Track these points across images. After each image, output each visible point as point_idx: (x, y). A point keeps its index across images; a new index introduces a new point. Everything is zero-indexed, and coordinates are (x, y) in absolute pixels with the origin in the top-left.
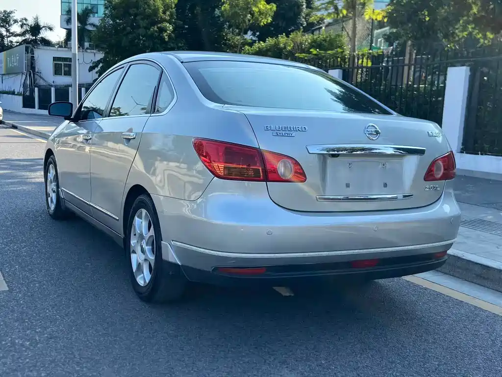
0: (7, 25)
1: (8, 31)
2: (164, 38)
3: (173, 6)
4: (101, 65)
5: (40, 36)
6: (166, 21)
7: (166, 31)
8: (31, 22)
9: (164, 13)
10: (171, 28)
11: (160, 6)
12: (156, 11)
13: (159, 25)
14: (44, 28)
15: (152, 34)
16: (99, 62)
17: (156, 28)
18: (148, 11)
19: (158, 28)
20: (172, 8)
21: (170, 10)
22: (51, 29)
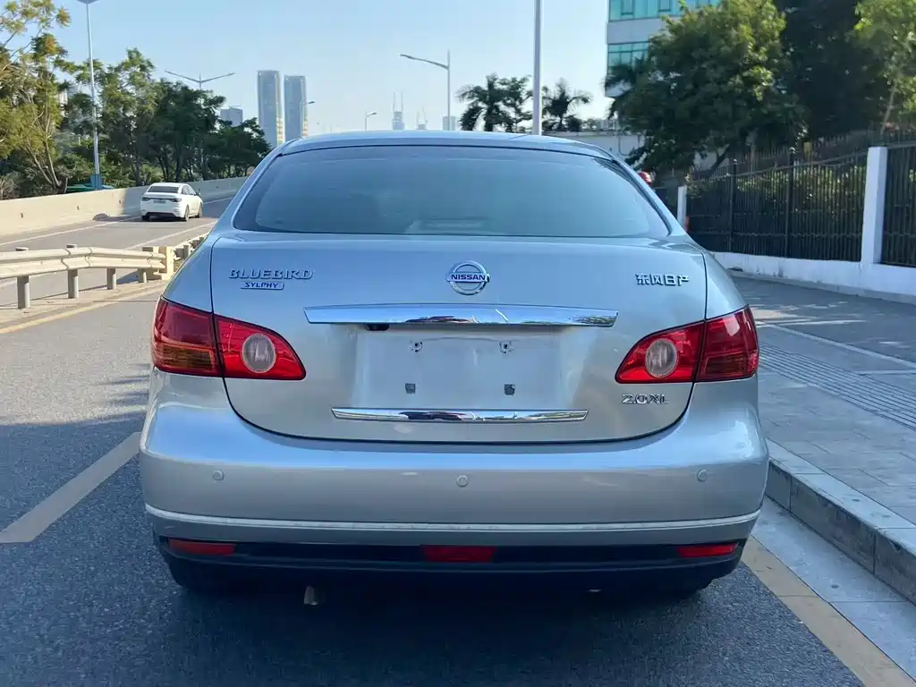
0: (517, 103)
1: (518, 111)
2: (755, 97)
3: (777, 34)
4: (645, 155)
5: (568, 114)
6: (760, 64)
7: (760, 84)
8: (554, 93)
9: (756, 49)
10: (769, 76)
11: (749, 37)
12: (740, 49)
13: (746, 74)
14: (574, 101)
15: (731, 92)
16: (641, 151)
17: (738, 80)
18: (726, 49)
19: (743, 78)
20: (773, 40)
21: (771, 42)
22: (585, 100)
